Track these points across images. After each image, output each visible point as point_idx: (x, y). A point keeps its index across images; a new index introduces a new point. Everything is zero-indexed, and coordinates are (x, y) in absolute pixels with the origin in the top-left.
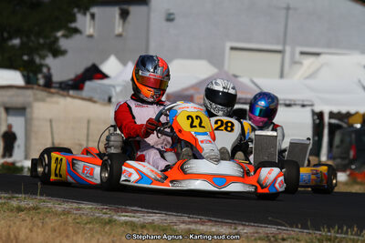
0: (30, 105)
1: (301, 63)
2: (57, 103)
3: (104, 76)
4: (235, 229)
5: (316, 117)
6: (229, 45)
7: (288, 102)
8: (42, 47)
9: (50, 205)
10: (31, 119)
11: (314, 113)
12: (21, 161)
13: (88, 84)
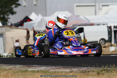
0: (4, 33)
1: (102, 9)
2: (14, 31)
3: (31, 20)
4: (71, 69)
5: (109, 28)
6: (75, 5)
7: (98, 24)
8: (7, 11)
9: (4, 67)
10: (5, 38)
11: (108, 27)
12: (2, 54)
13: (25, 24)
